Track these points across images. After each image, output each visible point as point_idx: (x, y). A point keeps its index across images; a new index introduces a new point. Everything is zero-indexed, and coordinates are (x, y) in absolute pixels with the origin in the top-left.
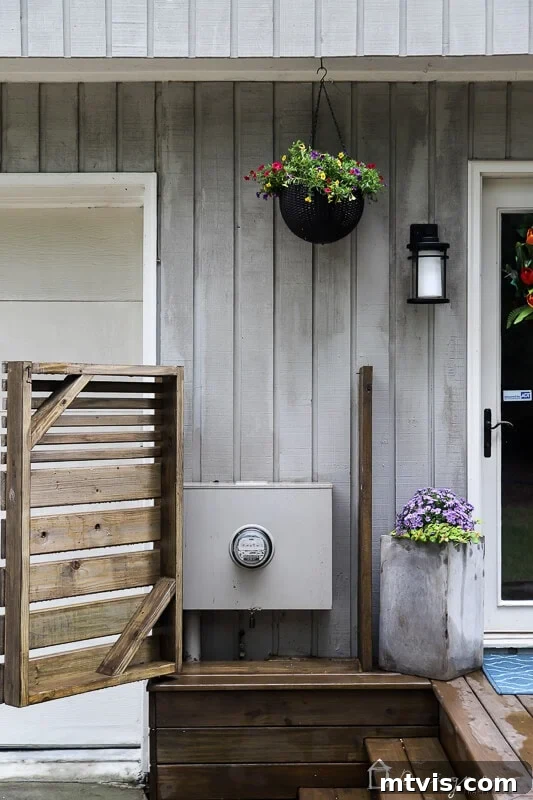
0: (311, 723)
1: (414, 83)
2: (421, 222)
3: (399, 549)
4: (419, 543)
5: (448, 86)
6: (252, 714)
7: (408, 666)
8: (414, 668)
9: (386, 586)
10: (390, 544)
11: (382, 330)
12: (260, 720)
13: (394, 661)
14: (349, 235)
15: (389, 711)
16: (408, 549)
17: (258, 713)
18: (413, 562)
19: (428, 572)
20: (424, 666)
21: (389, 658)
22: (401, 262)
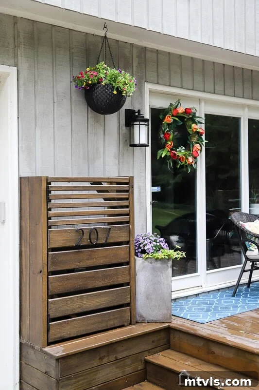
0: (125, 356)
1: (126, 43)
2: (129, 108)
3: (146, 263)
4: (157, 259)
5: (138, 47)
6: (101, 359)
7: (151, 318)
8: (154, 319)
9: (139, 282)
10: (141, 262)
11: (116, 158)
12: (105, 360)
13: (144, 317)
14: (116, 113)
15: (153, 342)
16: (151, 263)
17: (104, 357)
18: (154, 269)
19: (162, 273)
20: (159, 317)
21: (141, 316)
22: (122, 127)
